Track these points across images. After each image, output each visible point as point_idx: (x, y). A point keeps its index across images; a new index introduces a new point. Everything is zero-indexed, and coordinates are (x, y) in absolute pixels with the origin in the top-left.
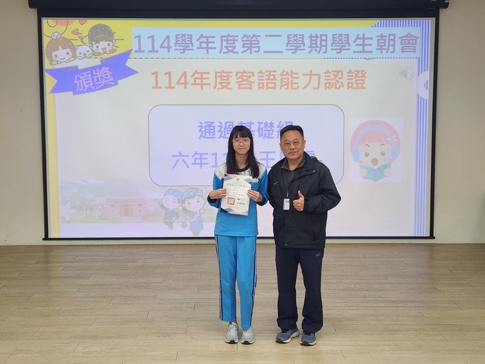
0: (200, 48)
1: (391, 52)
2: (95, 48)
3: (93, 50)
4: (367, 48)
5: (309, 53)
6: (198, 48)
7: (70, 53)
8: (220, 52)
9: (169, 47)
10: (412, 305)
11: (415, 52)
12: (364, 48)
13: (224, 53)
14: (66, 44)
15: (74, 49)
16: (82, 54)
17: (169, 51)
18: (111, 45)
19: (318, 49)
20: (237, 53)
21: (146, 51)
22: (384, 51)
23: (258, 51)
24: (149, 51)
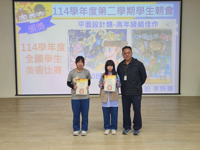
0: (81, 13)
1: (162, 14)
2: (37, 14)
3: (36, 15)
4: (151, 13)
5: (127, 15)
6: (80, 13)
7: (27, 16)
8: (89, 15)
9: (68, 13)
10: (172, 122)
11: (171, 14)
12: (150, 13)
13: (91, 15)
14: (25, 12)
15: (28, 15)
16: (32, 17)
17: (68, 14)
18: (44, 13)
19: (131, 13)
20: (97, 15)
22: (159, 14)
23: (105, 14)
24: (59, 14)
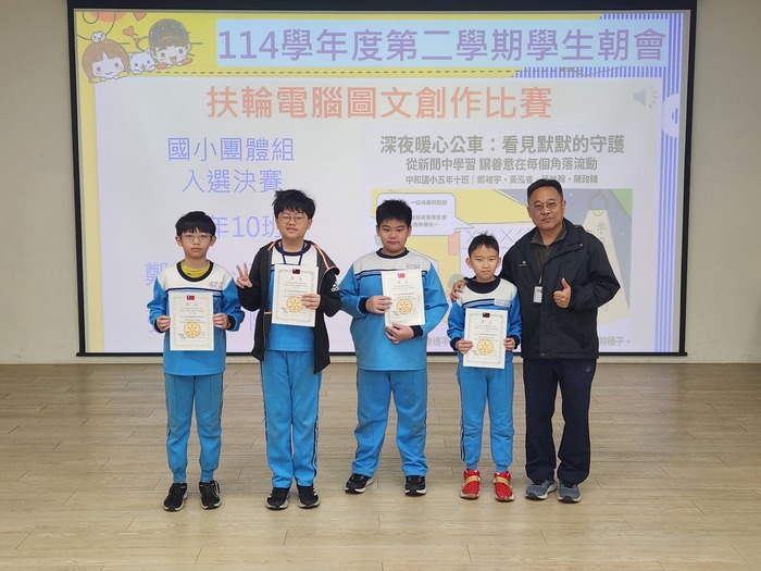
0: (323, 51)
1: (622, 59)
2: (159, 57)
3: (156, 60)
4: (584, 53)
5: (494, 59)
6: (318, 52)
7: (121, 64)
8: (354, 59)
9: (273, 51)
10: (651, 459)
11: (658, 58)
12: (578, 52)
13: (360, 59)
14: (114, 49)
15: (126, 58)
16: (140, 65)
17: (273, 57)
18: (185, 52)
19: (507, 54)
20: (380, 59)
21: (238, 57)
22: (611, 57)
23: (413, 57)
24: (243, 57)
